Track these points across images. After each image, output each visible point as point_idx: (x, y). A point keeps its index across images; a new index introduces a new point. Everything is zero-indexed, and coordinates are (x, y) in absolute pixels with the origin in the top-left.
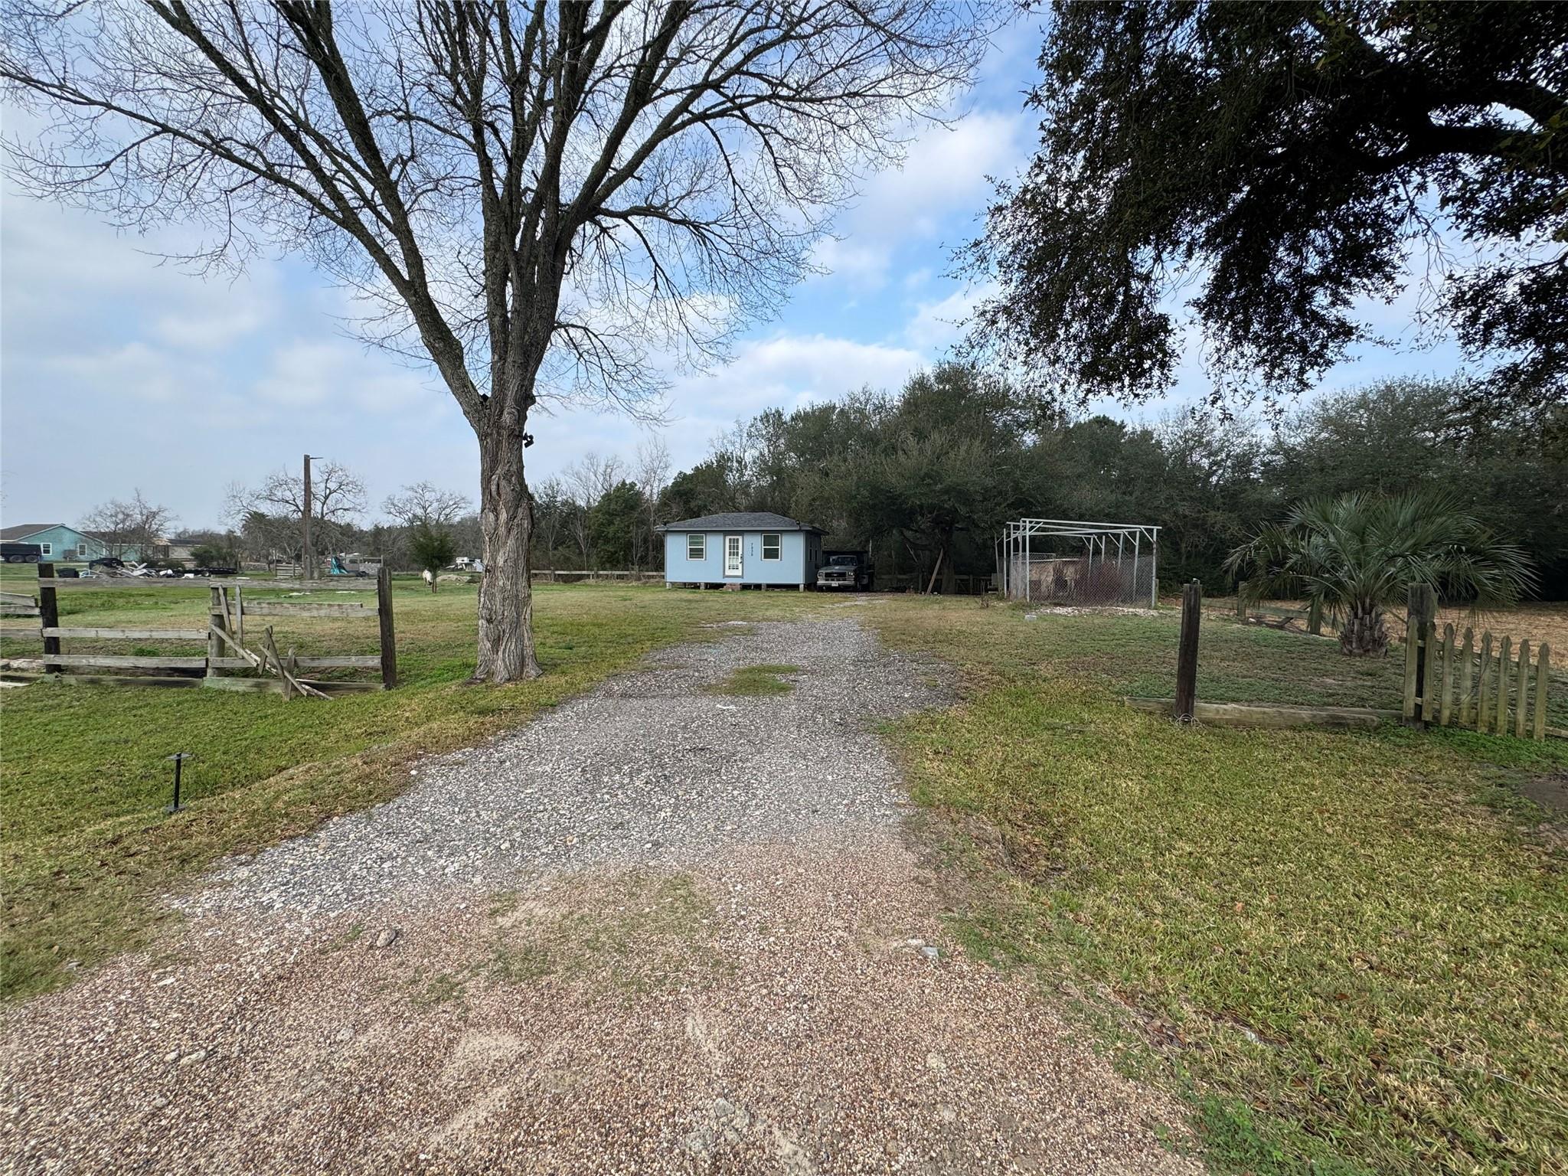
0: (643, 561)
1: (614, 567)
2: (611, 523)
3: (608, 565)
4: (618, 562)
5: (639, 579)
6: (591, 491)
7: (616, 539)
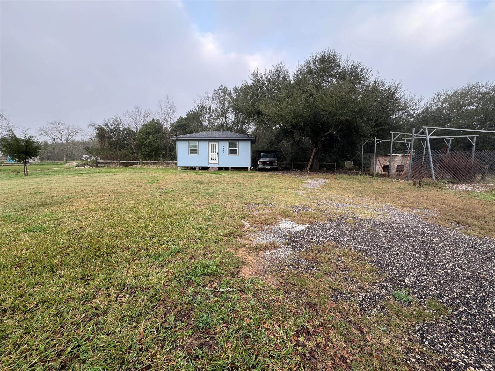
0: (165, 156)
1: (150, 159)
2: (147, 138)
3: (147, 158)
4: (152, 157)
5: (163, 164)
6: (138, 124)
7: (150, 145)
